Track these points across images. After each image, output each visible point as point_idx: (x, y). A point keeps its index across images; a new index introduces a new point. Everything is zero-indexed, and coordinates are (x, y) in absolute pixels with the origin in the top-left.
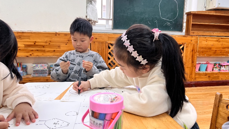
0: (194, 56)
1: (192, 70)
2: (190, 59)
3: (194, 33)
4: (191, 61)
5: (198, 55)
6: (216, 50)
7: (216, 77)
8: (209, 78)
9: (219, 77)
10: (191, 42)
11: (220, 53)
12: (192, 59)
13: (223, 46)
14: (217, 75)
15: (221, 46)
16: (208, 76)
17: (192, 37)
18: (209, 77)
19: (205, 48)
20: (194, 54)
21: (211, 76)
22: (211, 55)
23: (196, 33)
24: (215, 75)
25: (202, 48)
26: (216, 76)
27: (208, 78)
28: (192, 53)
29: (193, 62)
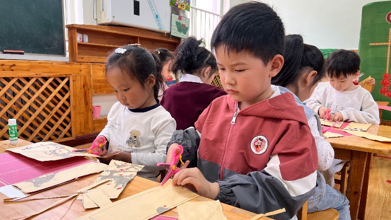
0: (87, 94)
1: (88, 117)
2: (82, 99)
3: (82, 58)
4: (83, 103)
5: (94, 93)
10: (80, 72)
12: (85, 99)
17: (81, 65)
19: (103, 82)
20: (87, 91)
23: (86, 58)
25: (99, 81)
28: (85, 90)
29: (87, 104)
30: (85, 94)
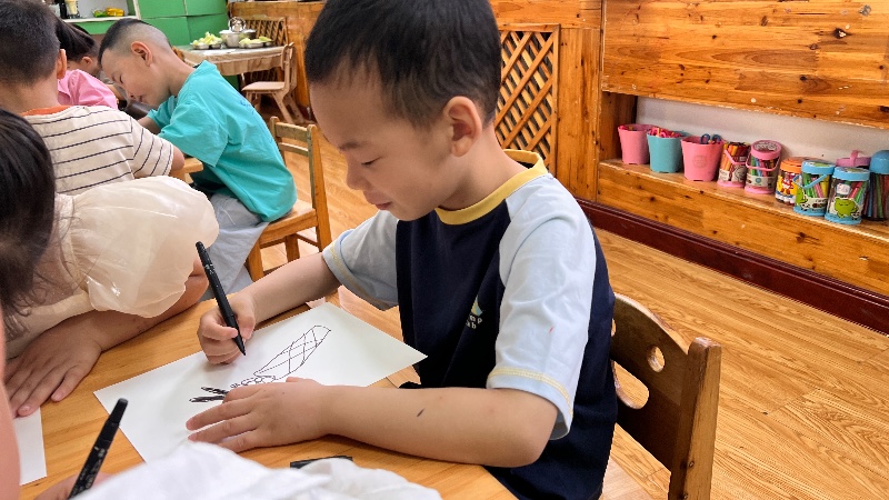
0: (589, 85)
1: (585, 152)
2: (575, 99)
4: (579, 109)
5: (606, 85)
6: (682, 67)
7: (685, 210)
8: (652, 205)
9: (699, 214)
10: (578, 20)
11: (707, 86)
12: (583, 101)
13: (717, 40)
14: (690, 202)
15: (707, 44)
16: (648, 194)
18: (652, 199)
19: (633, 53)
20: (588, 75)
21: (662, 199)
22: (659, 92)
24: (679, 201)
25: (621, 51)
26: (689, 205)
27: (647, 203)
28: (584, 74)
29: (587, 113)
30: (584, 85)
